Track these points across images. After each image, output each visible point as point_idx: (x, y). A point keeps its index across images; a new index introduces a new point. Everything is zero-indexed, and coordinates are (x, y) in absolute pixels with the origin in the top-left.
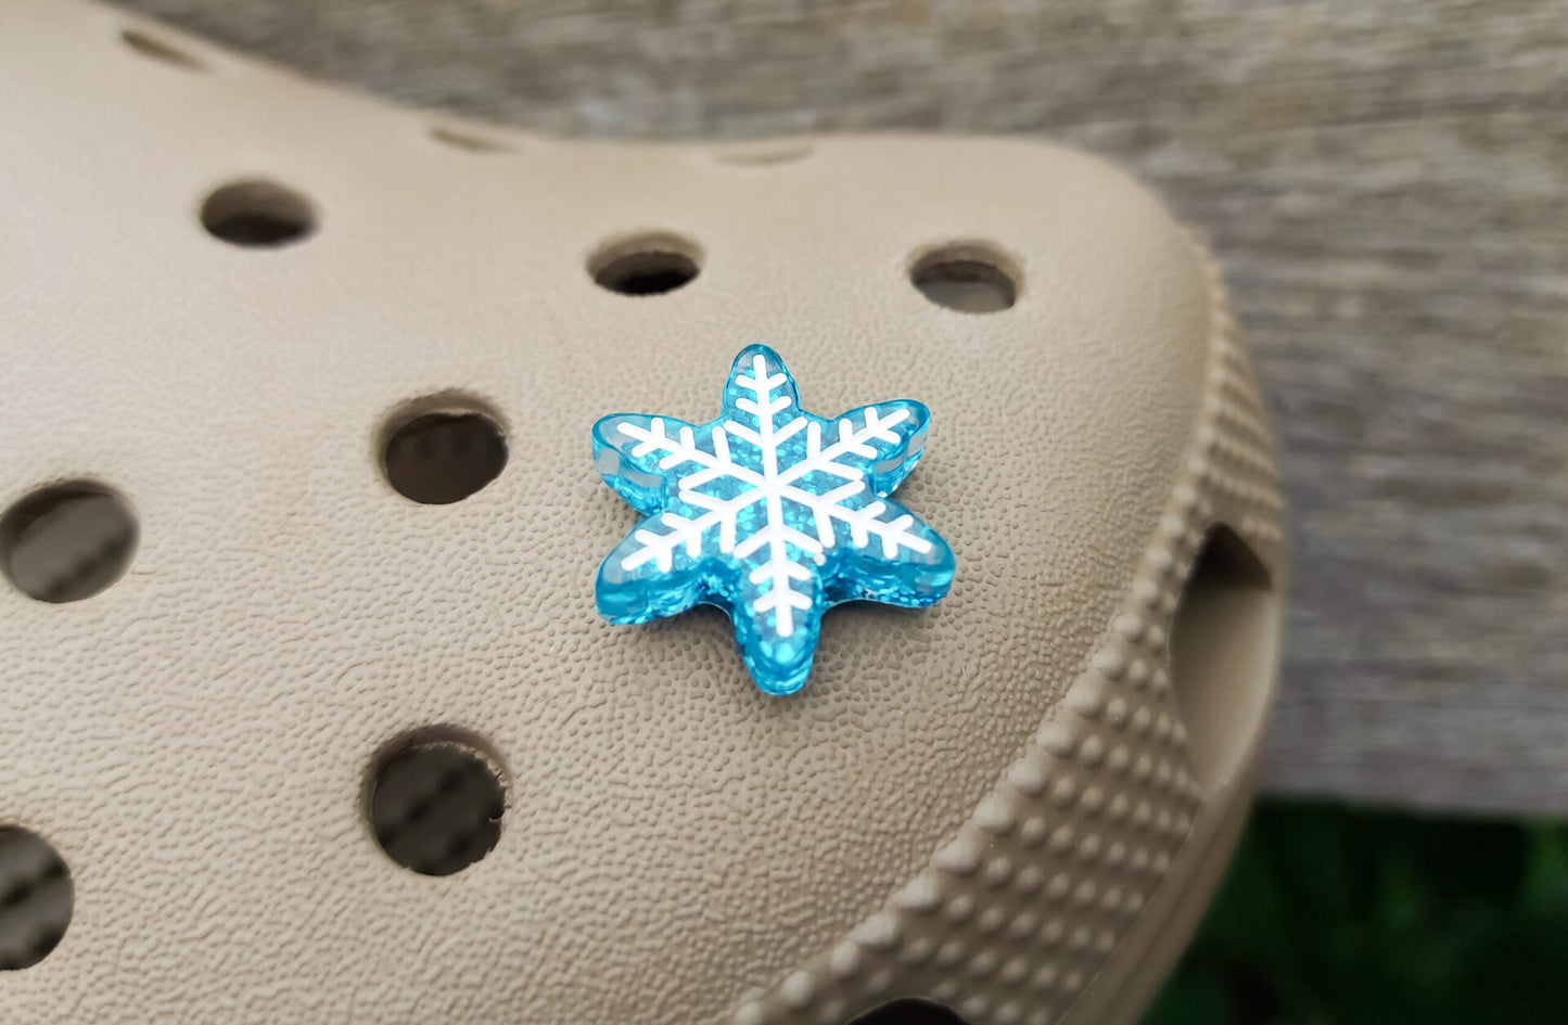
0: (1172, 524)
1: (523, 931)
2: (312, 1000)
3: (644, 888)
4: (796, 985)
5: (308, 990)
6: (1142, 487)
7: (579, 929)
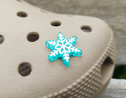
0: (103, 55)
1: (30, 83)
2: (9, 86)
3: (42, 81)
4: (56, 94)
5: (9, 85)
6: (100, 51)
7: (35, 84)
